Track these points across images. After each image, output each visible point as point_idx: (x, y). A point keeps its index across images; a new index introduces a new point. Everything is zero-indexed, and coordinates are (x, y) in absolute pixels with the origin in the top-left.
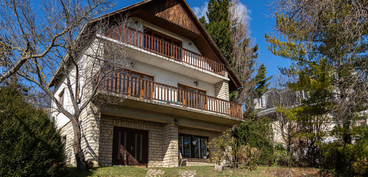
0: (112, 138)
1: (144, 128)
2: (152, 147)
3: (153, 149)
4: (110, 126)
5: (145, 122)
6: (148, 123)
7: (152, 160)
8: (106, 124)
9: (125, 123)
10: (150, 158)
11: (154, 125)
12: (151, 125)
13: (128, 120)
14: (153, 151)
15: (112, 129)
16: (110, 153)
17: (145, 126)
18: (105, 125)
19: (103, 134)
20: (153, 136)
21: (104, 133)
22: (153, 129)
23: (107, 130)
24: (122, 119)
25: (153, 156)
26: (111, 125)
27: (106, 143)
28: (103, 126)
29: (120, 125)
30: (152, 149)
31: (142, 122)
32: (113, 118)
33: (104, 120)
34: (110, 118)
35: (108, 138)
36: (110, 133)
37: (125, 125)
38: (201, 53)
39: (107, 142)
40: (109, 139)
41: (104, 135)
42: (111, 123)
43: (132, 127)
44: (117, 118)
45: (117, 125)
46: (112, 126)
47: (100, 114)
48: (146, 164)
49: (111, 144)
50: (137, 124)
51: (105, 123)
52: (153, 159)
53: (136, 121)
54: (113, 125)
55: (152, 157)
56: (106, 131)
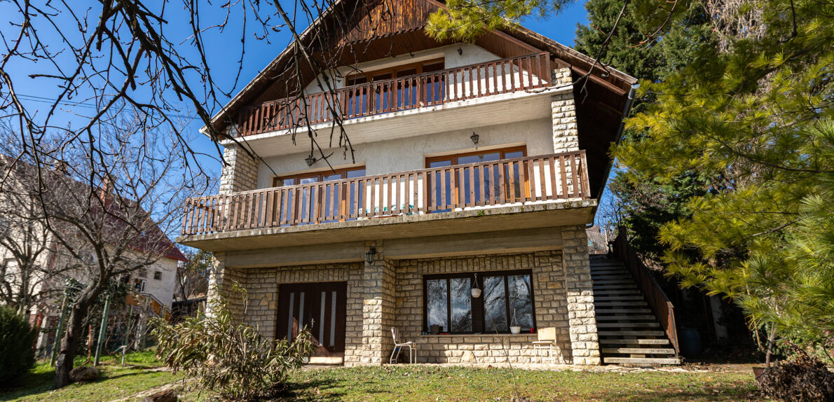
0: (273, 306)
1: (334, 277)
2: (352, 316)
3: (355, 319)
4: (270, 286)
5: (336, 266)
6: (345, 267)
7: (352, 344)
8: (265, 283)
9: (297, 275)
10: (347, 340)
11: (356, 267)
12: (351, 268)
13: (304, 268)
14: (354, 324)
15: (275, 290)
16: (268, 334)
17: (336, 274)
18: (263, 286)
19: (258, 301)
20: (355, 293)
21: (261, 300)
22: (355, 277)
23: (265, 293)
24: (291, 269)
25: (355, 335)
26: (272, 283)
27: (264, 318)
28: (259, 287)
29: (288, 279)
30: (352, 321)
31: (331, 267)
32: (275, 271)
33: (261, 277)
34: (270, 271)
35: (266, 308)
36: (270, 299)
37: (296, 279)
38: (500, 56)
39: (265, 315)
40: (268, 310)
41: (261, 304)
42: (273, 280)
43: (311, 281)
44: (283, 269)
45: (283, 282)
46: (275, 285)
47: (223, 271)
48: (341, 354)
49: (270, 319)
50: (321, 273)
51: (263, 281)
52: (354, 341)
53: (319, 267)
54: (275, 283)
55: (352, 338)
56: (263, 296)
